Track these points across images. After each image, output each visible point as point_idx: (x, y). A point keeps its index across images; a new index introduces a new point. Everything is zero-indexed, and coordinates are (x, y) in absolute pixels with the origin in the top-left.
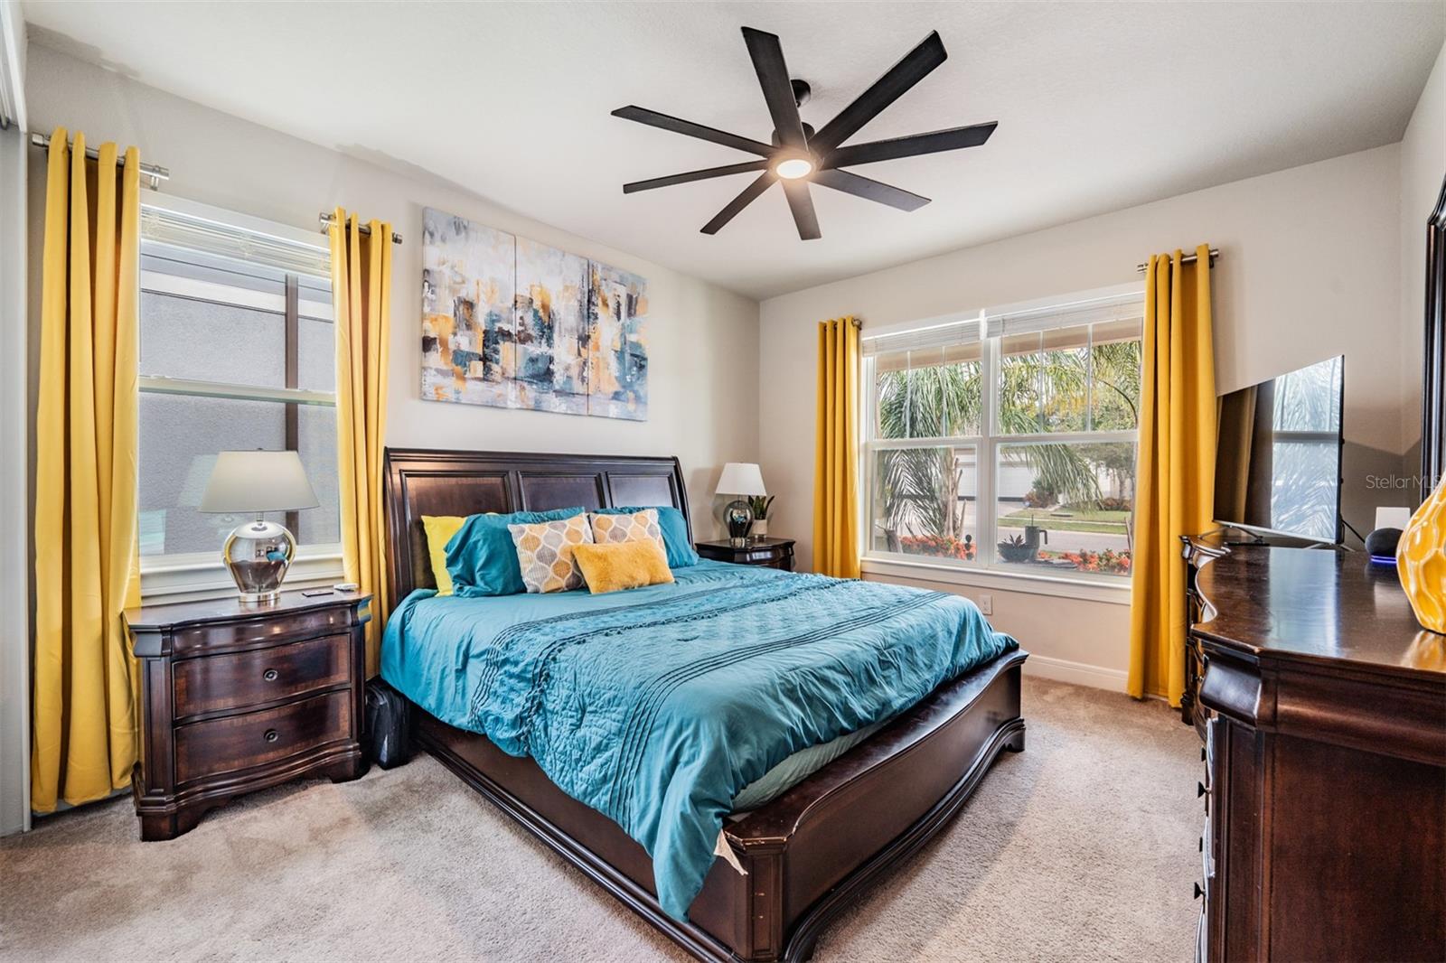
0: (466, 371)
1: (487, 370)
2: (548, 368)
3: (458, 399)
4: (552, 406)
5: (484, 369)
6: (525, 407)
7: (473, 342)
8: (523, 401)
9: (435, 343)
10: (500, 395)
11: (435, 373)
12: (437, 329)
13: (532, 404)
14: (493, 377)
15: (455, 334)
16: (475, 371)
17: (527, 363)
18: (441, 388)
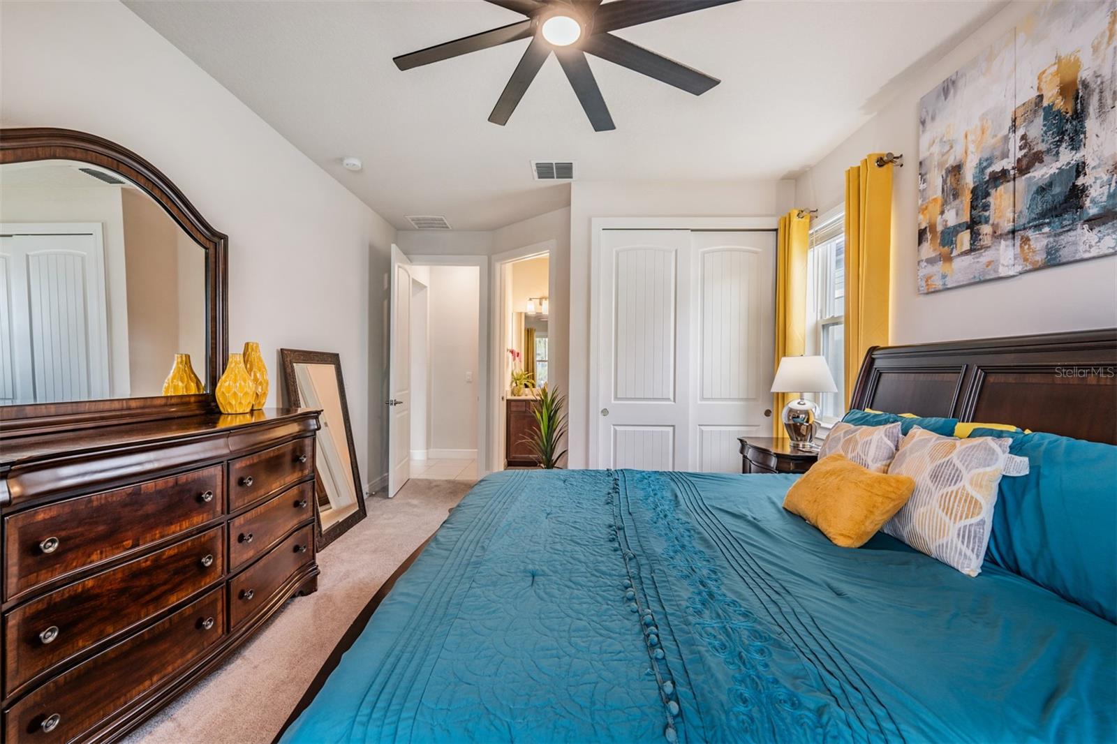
0: (952, 249)
1: (975, 236)
2: (1074, 186)
3: (944, 284)
4: (1082, 248)
5: (971, 238)
6: (1029, 267)
7: (960, 212)
8: (1026, 260)
9: (926, 233)
10: (989, 264)
11: (925, 264)
12: (928, 216)
13: (1040, 258)
14: (982, 243)
15: (942, 213)
16: (962, 244)
17: (1033, 199)
18: (930, 277)
